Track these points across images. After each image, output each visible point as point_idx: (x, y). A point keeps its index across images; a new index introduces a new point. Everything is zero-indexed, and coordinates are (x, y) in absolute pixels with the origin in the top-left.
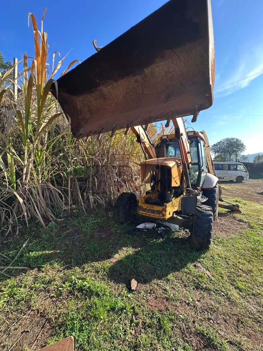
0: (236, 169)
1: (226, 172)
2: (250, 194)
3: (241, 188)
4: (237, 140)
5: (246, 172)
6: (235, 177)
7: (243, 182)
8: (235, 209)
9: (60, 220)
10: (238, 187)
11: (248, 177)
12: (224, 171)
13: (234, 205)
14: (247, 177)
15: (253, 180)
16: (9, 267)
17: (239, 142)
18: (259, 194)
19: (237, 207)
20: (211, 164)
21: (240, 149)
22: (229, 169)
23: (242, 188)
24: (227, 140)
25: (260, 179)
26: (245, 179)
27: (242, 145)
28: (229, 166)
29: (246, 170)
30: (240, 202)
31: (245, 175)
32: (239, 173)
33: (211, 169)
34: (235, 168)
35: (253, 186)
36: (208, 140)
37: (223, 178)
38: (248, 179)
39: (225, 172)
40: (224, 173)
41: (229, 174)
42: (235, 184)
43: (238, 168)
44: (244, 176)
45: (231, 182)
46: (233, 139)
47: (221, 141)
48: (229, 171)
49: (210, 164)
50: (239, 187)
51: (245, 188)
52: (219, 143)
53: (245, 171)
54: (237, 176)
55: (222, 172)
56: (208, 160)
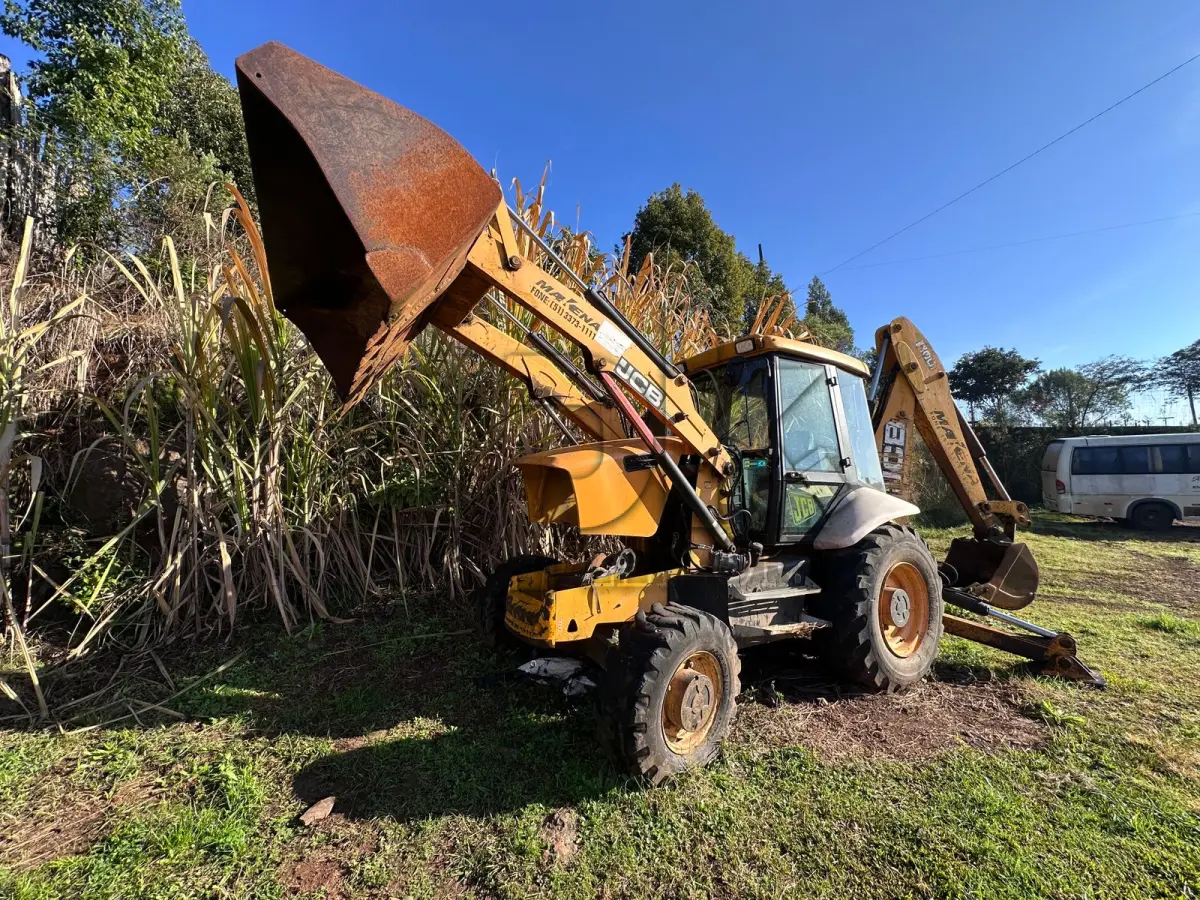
8: (1055, 656)
9: (341, 621)
13: (1047, 639)
16: (157, 706)
19: (1060, 647)
20: (965, 449)
30: (1171, 631)
33: (967, 469)
36: (933, 352)
49: (959, 449)
56: (940, 433)
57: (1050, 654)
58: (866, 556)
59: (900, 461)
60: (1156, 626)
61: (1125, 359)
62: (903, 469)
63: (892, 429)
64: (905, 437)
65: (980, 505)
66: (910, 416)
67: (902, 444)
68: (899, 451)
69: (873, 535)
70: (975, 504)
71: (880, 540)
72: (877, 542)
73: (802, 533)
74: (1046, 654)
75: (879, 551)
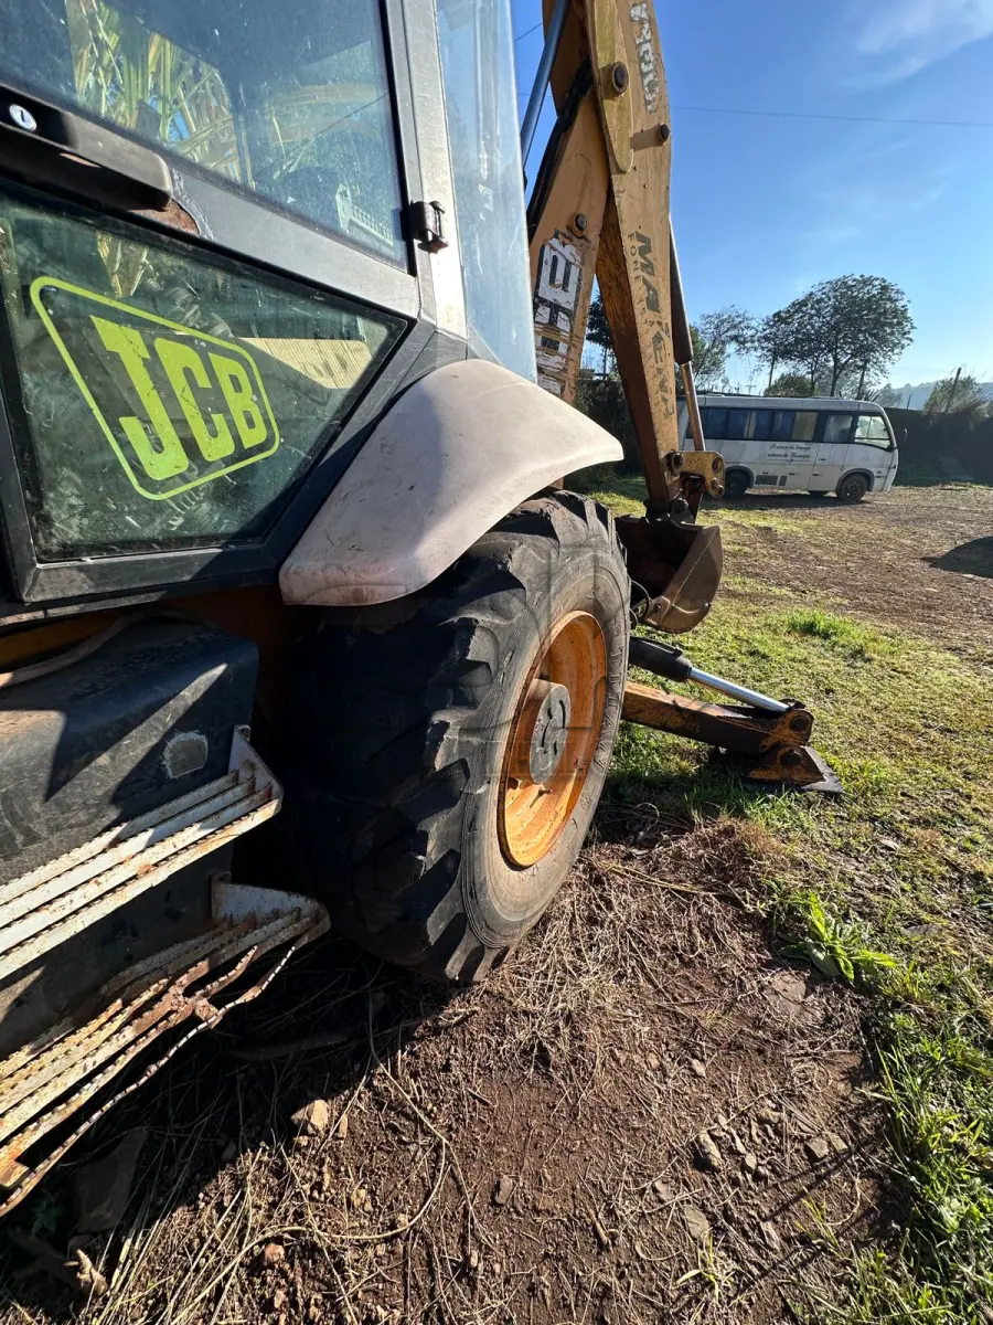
0: (848, 438)
1: (803, 453)
2: (890, 569)
3: (850, 531)
4: (884, 288)
5: (890, 449)
6: (837, 476)
7: (863, 498)
8: (777, 746)
10: (837, 524)
11: (893, 473)
12: (795, 444)
14: (886, 478)
15: (908, 492)
17: (890, 299)
18: (934, 562)
19: (787, 731)
20: (668, 343)
21: (883, 341)
22: (819, 437)
23: (859, 528)
24: (842, 287)
25: (935, 485)
26: (877, 483)
27: (901, 316)
28: (823, 416)
29: (890, 439)
30: (826, 636)
31: (881, 466)
32: (856, 458)
33: (662, 385)
34: (843, 431)
35: (910, 520)
37: (784, 479)
38: (889, 486)
39: (799, 452)
40: (794, 455)
41: (812, 460)
42: (829, 510)
43: (858, 433)
44: (874, 471)
45: (816, 499)
46: (866, 282)
47: (811, 294)
48: (815, 447)
49: (658, 338)
50: (845, 526)
51: (873, 528)
52: (803, 303)
53: (886, 444)
54: (846, 470)
55: (782, 452)
56: (638, 291)
57: (767, 743)
58: (469, 627)
59: (562, 348)
60: (809, 629)
61: (741, 312)
62: (565, 370)
63: (555, 259)
64: (578, 291)
65: (668, 456)
66: (593, 235)
67: (570, 307)
68: (563, 323)
69: (500, 538)
70: (662, 455)
71: (523, 557)
72: (512, 567)
73: (206, 540)
74: (764, 743)
75: (515, 605)
